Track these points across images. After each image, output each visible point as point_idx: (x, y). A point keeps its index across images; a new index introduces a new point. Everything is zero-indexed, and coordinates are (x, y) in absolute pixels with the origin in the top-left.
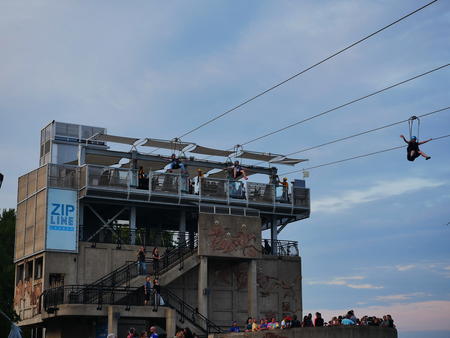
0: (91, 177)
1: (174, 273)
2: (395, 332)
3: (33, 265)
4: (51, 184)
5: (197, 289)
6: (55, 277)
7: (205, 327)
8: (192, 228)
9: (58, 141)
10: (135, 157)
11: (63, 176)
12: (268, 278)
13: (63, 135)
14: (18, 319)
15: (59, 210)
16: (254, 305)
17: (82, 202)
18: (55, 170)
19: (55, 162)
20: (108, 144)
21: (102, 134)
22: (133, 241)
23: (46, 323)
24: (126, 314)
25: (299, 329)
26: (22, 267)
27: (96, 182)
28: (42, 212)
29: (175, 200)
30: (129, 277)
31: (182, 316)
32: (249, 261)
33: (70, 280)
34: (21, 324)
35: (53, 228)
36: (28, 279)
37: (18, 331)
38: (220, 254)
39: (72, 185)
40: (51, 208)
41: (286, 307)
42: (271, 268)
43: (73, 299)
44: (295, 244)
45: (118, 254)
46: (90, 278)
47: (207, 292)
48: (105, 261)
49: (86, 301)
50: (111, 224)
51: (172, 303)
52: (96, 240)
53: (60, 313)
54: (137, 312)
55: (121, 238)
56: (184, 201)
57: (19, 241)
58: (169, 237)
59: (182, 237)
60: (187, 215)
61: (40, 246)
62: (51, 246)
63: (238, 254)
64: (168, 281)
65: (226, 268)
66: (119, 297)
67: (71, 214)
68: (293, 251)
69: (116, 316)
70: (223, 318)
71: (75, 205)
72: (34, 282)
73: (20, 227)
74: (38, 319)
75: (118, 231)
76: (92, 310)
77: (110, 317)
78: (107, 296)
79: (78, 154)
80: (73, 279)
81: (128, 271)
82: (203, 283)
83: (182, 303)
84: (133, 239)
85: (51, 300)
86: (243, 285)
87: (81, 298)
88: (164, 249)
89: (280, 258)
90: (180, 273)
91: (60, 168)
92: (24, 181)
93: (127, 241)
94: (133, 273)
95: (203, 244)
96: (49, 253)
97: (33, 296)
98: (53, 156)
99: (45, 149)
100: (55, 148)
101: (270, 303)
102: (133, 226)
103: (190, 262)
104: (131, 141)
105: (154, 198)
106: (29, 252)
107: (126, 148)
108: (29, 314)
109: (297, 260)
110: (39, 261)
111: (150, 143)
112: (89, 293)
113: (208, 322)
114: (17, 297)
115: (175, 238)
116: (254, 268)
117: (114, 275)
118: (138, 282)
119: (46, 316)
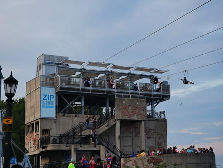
0: (62, 81)
1: (104, 128)
2: (214, 155)
3: (34, 125)
4: (42, 85)
5: (115, 136)
6: (45, 131)
7: (119, 154)
8: (112, 105)
9: (45, 64)
10: (83, 71)
11: (48, 81)
12: (150, 130)
13: (48, 61)
14: (28, 152)
15: (46, 98)
16: (143, 144)
17: (57, 93)
18: (44, 78)
19: (44, 74)
20: (70, 64)
21: (66, 59)
22: (83, 112)
23: (41, 153)
24: (80, 148)
25: (166, 155)
26: (29, 126)
27: (64, 84)
28: (38, 99)
29: (104, 92)
30: (81, 130)
31: (108, 150)
32: (140, 121)
33: (53, 132)
34: (29, 154)
35: (43, 107)
36: (32, 132)
37: (27, 158)
38: (126, 118)
39: (53, 85)
40: (43, 97)
41: (159, 144)
42: (152, 125)
43: (54, 141)
44: (163, 113)
45: (76, 119)
46: (62, 131)
47: (120, 137)
48: (70, 122)
49: (61, 142)
50: (72, 105)
51: (103, 142)
52: (65, 112)
53: (48, 148)
54: (86, 147)
55: (77, 111)
56: (108, 92)
57: (27, 114)
58: (101, 110)
59: (107, 110)
60: (109, 99)
61: (37, 116)
62: (43, 116)
63: (135, 118)
64: (100, 133)
65: (129, 125)
66: (76, 140)
67: (52, 100)
68: (162, 116)
69: (76, 150)
70: (129, 150)
71: (54, 95)
72: (35, 134)
73: (27, 107)
74: (37, 152)
75: (76, 108)
76: (64, 147)
77: (73, 150)
78: (70, 140)
79: (55, 70)
80: (54, 132)
81: (81, 127)
82: (118, 132)
83: (108, 143)
85: (43, 142)
86: (138, 133)
87: (58, 141)
88: (99, 116)
89: (156, 120)
90: (106, 128)
91: (46, 77)
92: (29, 84)
93: (80, 112)
94: (83, 128)
95: (118, 114)
96: (42, 119)
97: (35, 140)
98: (43, 71)
99: (39, 68)
100: (43, 67)
101: (151, 142)
102: (83, 105)
103: (111, 122)
104: (81, 63)
105: (93, 91)
106: (32, 119)
107: (79, 66)
108: (33, 149)
109: (164, 121)
110: (37, 123)
111: (90, 64)
112: (62, 138)
113: (121, 152)
114: (27, 141)
115: (104, 111)
116: (143, 124)
117: (74, 129)
119: (41, 150)
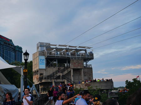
0: (48, 53)
1: (66, 72)
2: (113, 82)
3: (37, 72)
4: (39, 55)
5: (71, 75)
6: (41, 74)
7: (73, 83)
8: (69, 63)
9: (40, 46)
10: (57, 49)
11: (42, 53)
12: (86, 72)
13: (41, 45)
14: (34, 83)
15: (41, 60)
16: (83, 78)
17: (46, 58)
18: (40, 52)
19: (40, 50)
20: (51, 46)
21: (49, 44)
23: (40, 84)
24: (56, 81)
25: (93, 83)
26: (34, 72)
27: (49, 54)
28: (38, 61)
29: (65, 57)
30: (57, 73)
31: (68, 81)
32: (81, 69)
33: (44, 75)
34: (35, 84)
35: (40, 64)
36: (36, 75)
37: (34, 86)
38: (75, 68)
39: (44, 55)
40: (40, 60)
41: (90, 78)
42: (86, 70)
43: (45, 78)
44: (91, 65)
45: (54, 69)
46: (48, 74)
47: (73, 76)
48: (51, 70)
49: (48, 79)
50: (52, 63)
51: (66, 78)
52: (49, 66)
53: (43, 81)
54: (59, 81)
55: (54, 66)
56: (67, 57)
57: (33, 67)
58: (65, 65)
59: (67, 65)
60: (68, 60)
61: (38, 68)
62: (40, 68)
63: (79, 68)
64: (65, 74)
65: (76, 71)
66: (55, 78)
67: (44, 61)
68: (90, 66)
70: (77, 81)
71: (45, 59)
72: (37, 75)
73: (33, 64)
74: (38, 83)
75: (54, 64)
76: (49, 81)
77: (53, 82)
78: (52, 78)
79: (45, 49)
81: (56, 72)
82: (72, 74)
83: (68, 78)
84: (57, 65)
85: (41, 79)
86: (80, 74)
87: (47, 78)
88: (63, 67)
89: (88, 68)
90: (67, 72)
91: (41, 52)
92: (34, 55)
93: (56, 66)
95: (72, 66)
96: (40, 69)
97: (37, 78)
98: (40, 49)
99: (38, 48)
100: (40, 48)
101: (86, 78)
102: (57, 63)
103: (69, 70)
104: (56, 45)
105: (61, 57)
106: (36, 69)
107: (55, 47)
108: (36, 82)
109: (91, 68)
110: (38, 71)
111: (59, 45)
112: (49, 77)
113: (73, 82)
114: (34, 79)
115: (66, 65)
116: (82, 70)
117: (53, 73)
118: (58, 74)
119: (40, 82)
